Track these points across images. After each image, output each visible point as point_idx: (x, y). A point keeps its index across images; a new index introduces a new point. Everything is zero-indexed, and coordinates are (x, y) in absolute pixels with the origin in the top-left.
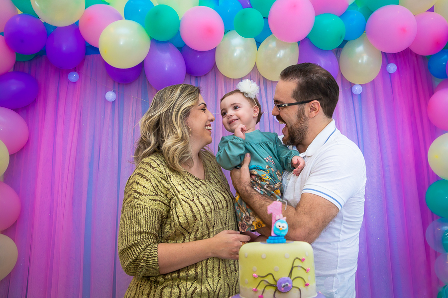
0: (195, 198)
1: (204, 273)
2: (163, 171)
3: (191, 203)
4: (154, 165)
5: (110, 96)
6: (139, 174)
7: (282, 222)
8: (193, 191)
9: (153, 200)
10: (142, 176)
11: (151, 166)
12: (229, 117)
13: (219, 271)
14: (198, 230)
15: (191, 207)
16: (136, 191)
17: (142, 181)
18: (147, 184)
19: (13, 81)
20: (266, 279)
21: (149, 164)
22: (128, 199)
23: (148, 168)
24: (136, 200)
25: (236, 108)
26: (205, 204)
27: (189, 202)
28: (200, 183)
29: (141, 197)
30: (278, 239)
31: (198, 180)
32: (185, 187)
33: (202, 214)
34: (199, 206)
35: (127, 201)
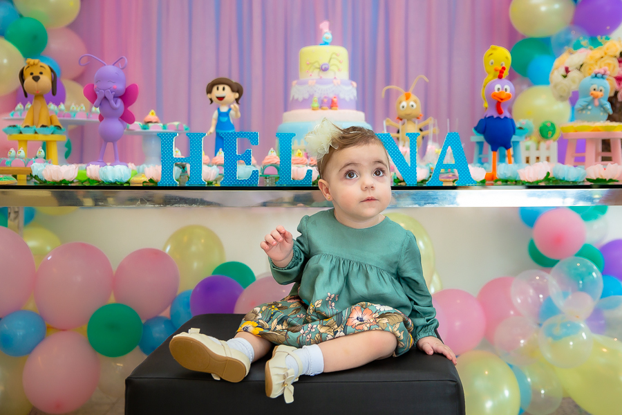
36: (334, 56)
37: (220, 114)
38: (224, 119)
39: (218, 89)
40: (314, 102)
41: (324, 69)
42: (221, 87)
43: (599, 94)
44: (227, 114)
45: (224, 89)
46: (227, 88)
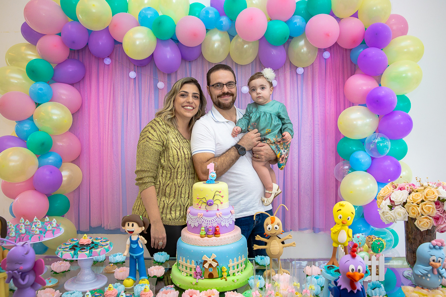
0: (181, 148)
1: (179, 195)
2: (165, 128)
3: (178, 151)
4: (161, 123)
5: (133, 74)
6: (151, 126)
7: (214, 173)
8: (181, 143)
9: (157, 144)
10: (152, 128)
11: (159, 123)
12: (258, 94)
13: (189, 195)
14: (179, 167)
15: (177, 152)
16: (148, 137)
17: (152, 131)
18: (155, 134)
19: (69, 66)
20: (202, 200)
21: (158, 122)
22: (143, 141)
23: (157, 124)
24: (147, 143)
25: (263, 88)
26: (186, 153)
27: (177, 149)
28: (185, 141)
29: (150, 141)
30: (211, 182)
31: (185, 139)
32: (176, 140)
33: (183, 159)
34: (183, 153)
35: (141, 142)
36: (217, 193)
37: (132, 242)
38: (134, 246)
39: (128, 225)
40: (202, 231)
41: (210, 204)
42: (131, 224)
43: (438, 264)
44: (136, 242)
45: (133, 225)
46: (135, 224)
